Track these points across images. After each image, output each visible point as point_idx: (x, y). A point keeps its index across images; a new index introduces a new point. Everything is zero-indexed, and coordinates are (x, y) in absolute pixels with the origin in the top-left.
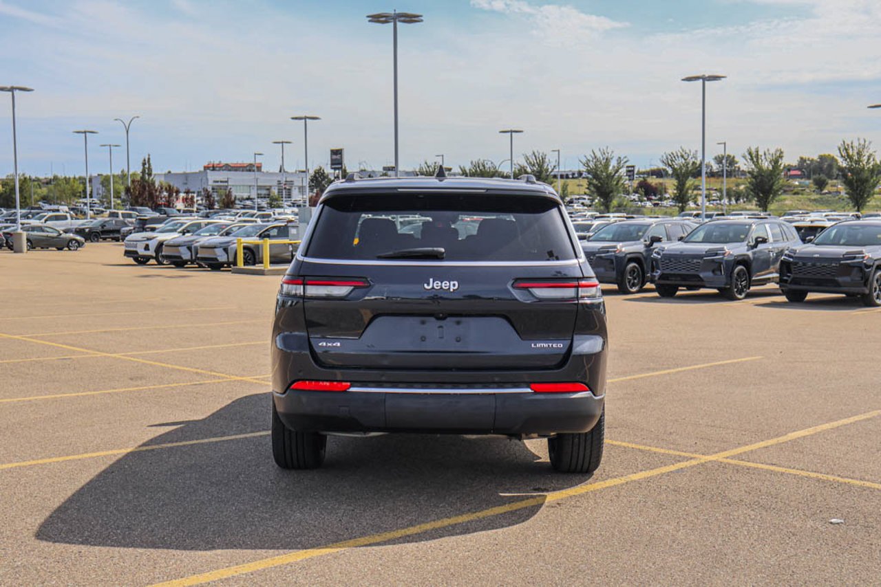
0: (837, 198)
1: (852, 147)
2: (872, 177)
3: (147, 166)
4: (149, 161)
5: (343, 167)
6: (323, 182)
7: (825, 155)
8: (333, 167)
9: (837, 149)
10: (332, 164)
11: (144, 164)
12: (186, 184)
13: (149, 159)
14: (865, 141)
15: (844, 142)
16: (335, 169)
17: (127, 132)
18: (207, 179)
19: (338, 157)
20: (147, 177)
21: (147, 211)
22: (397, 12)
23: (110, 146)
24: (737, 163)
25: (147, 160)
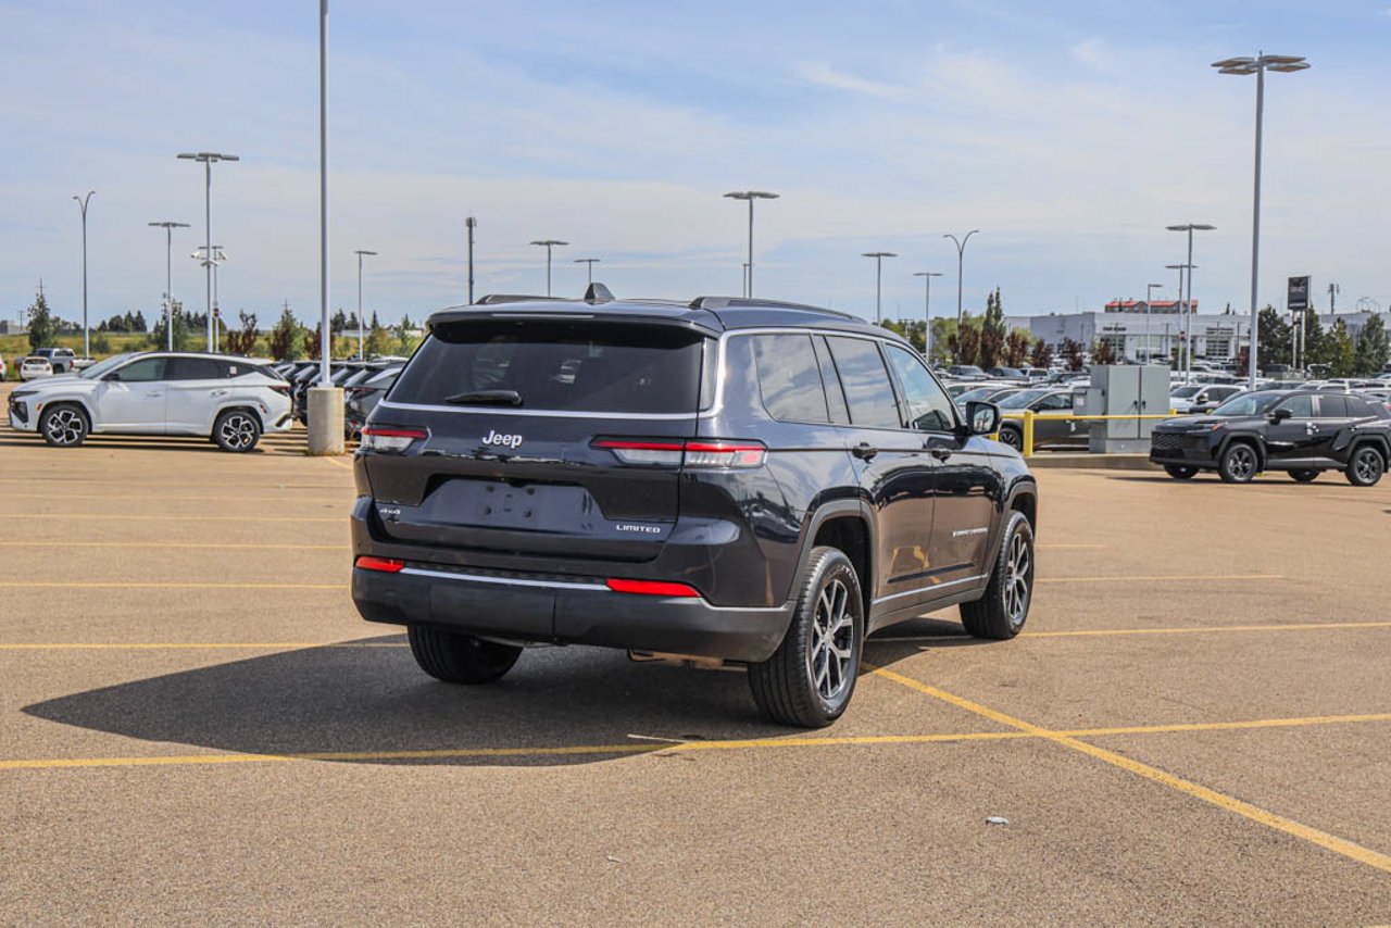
3: (994, 305)
4: (997, 297)
5: (1309, 306)
6: (1275, 330)
8: (1292, 305)
10: (1290, 301)
11: (990, 302)
12: (1062, 332)
13: (998, 294)
16: (1295, 309)
17: (961, 255)
18: (1094, 325)
19: (1300, 289)
20: (993, 320)
21: (974, 370)
22: (1264, 55)
23: (928, 274)
25: (994, 298)
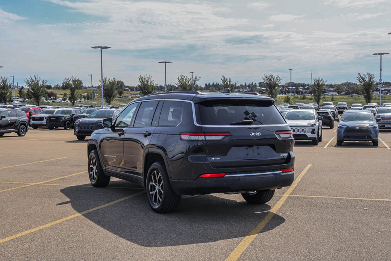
0: (127, 99)
1: (144, 78)
2: (152, 91)
7: (119, 81)
9: (138, 79)
14: (149, 76)
15: (141, 76)
24: (82, 83)
